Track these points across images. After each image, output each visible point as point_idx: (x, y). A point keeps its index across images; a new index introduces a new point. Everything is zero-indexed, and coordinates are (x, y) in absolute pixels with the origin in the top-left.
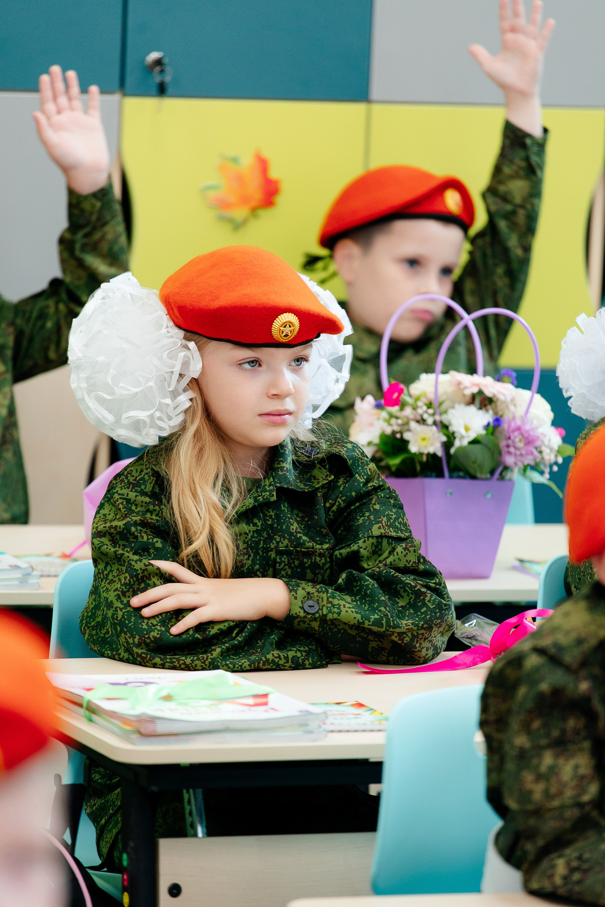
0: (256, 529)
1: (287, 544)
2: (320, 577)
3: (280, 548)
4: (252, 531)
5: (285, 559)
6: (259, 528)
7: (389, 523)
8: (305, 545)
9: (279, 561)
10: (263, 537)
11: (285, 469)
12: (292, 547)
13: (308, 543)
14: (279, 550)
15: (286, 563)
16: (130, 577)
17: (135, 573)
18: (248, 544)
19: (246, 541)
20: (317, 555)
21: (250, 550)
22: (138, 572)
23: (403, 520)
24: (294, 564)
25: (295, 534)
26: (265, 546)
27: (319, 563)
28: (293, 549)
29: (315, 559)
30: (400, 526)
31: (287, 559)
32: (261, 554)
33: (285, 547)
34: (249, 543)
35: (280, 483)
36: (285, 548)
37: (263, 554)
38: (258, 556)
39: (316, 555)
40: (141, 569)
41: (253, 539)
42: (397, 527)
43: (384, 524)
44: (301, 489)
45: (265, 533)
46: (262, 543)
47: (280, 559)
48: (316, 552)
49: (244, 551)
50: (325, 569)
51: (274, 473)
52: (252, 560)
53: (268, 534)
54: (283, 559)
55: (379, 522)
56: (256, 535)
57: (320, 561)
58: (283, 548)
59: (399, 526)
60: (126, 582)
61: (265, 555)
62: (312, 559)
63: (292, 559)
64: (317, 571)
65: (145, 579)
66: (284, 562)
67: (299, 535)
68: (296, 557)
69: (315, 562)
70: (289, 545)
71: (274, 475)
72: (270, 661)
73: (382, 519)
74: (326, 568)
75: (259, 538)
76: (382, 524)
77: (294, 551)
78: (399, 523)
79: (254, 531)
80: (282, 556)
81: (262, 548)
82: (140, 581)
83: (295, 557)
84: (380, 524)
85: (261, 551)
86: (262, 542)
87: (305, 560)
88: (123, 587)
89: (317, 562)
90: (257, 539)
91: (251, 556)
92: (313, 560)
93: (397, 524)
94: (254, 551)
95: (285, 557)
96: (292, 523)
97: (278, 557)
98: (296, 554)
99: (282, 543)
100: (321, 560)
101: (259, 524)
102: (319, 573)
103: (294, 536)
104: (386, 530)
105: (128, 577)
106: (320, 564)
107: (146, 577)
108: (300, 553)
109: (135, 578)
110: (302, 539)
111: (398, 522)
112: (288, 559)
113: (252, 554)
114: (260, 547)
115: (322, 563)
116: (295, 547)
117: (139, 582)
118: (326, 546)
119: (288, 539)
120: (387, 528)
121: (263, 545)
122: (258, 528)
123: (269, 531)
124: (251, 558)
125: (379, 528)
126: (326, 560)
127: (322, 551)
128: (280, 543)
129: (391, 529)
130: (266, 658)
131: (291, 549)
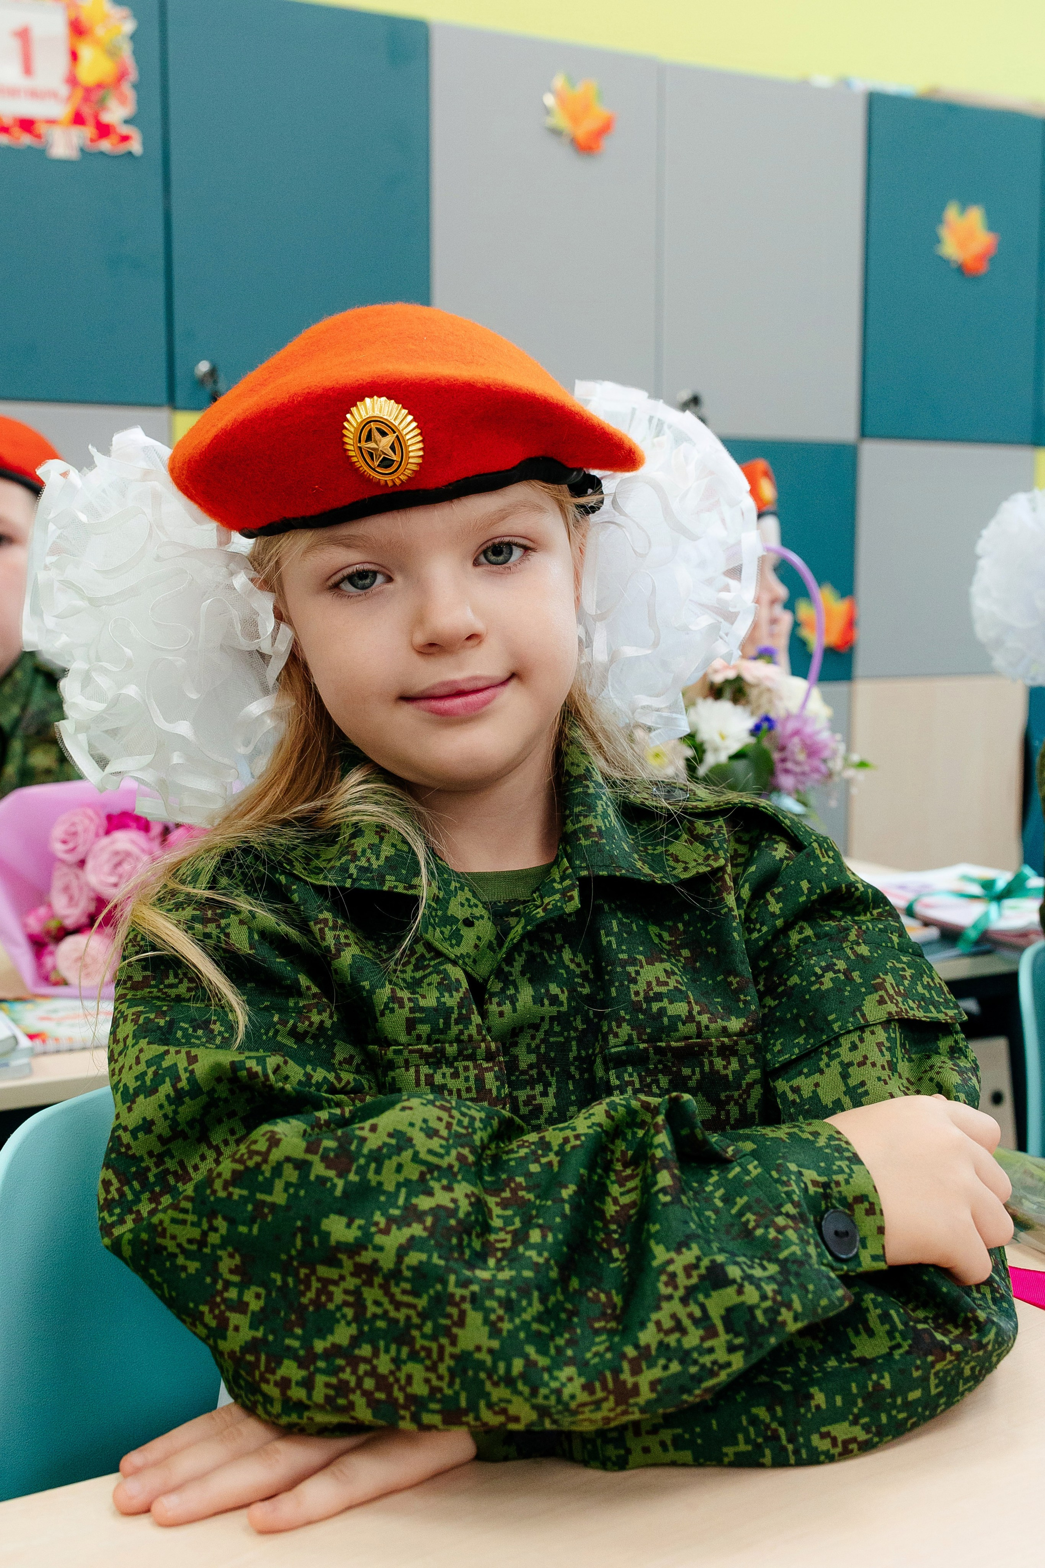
0: (559, 1012)
1: (630, 1036)
2: (734, 1111)
3: (613, 1050)
4: (547, 1020)
5: (631, 1075)
6: (564, 1008)
7: (901, 988)
8: (677, 1030)
9: (617, 1082)
10: (576, 1029)
11: (594, 830)
12: (644, 1042)
13: (684, 1024)
14: (610, 1054)
15: (637, 1086)
16: (120, 1181)
17: (134, 1169)
18: (539, 1055)
19: (533, 1045)
20: (715, 1052)
21: (547, 1068)
22: (143, 1165)
23: (933, 979)
24: (658, 1087)
25: (644, 1006)
26: (583, 1053)
27: (723, 1072)
28: (646, 1045)
29: (711, 1063)
30: (930, 994)
31: (635, 1074)
32: (577, 1077)
33: (626, 1044)
34: (543, 1050)
35: (587, 868)
36: (624, 1048)
37: (581, 1074)
38: (570, 1082)
39: (711, 1054)
40: (151, 1154)
41: (552, 1040)
42: (923, 998)
43: (891, 992)
44: (645, 875)
45: (579, 1018)
46: (574, 1048)
47: (618, 1078)
48: (711, 1044)
49: (531, 1072)
50: (744, 1086)
51: (568, 848)
52: (556, 1096)
53: (586, 1020)
54: (627, 1078)
55: (877, 988)
56: (557, 1029)
57: (725, 1067)
58: (619, 1049)
59: (928, 995)
60: (109, 1197)
61: (586, 1076)
62: (702, 1065)
63: (649, 1073)
64: (723, 1096)
65: (171, 1180)
66: (632, 1083)
67: (655, 1006)
68: (660, 1066)
69: (714, 1072)
70: (635, 1037)
71: (569, 851)
72: (653, 1352)
73: (884, 980)
74: (747, 1084)
75: (566, 1034)
76: (886, 991)
77: (651, 1050)
78: (924, 987)
79: (552, 1019)
80: (621, 1069)
81: (575, 1059)
82: (157, 1189)
83: (656, 1067)
84: (882, 993)
85: (577, 1068)
86: (574, 1043)
87: (684, 1070)
88: (105, 1214)
89: (718, 1072)
90: (562, 1039)
91: (550, 1085)
92: (707, 1068)
93: (920, 989)
94: (557, 1069)
95: (630, 1069)
96: (633, 975)
97: (612, 1074)
98: (658, 1057)
99: (616, 1035)
100: (729, 1063)
101: (563, 997)
102: (730, 1098)
103: (644, 1012)
104: (900, 1005)
105: (115, 1181)
106: (727, 1075)
107: (175, 1173)
108: (669, 1055)
109: (136, 1184)
110: (665, 1014)
111: (922, 984)
112: (639, 1075)
113: (553, 1080)
114: (571, 1059)
115: (733, 1072)
116: (652, 1040)
117: (152, 1192)
118: (735, 1024)
119: (629, 1022)
120: (900, 999)
121: (579, 1051)
122: (561, 1009)
123: (587, 1011)
124: (552, 1090)
125: (882, 1001)
126: (742, 1061)
127: (726, 1040)
128: (611, 1036)
129: (910, 1002)
130: (637, 1346)
131: (642, 1046)
